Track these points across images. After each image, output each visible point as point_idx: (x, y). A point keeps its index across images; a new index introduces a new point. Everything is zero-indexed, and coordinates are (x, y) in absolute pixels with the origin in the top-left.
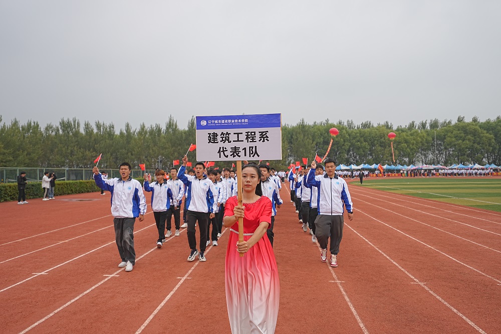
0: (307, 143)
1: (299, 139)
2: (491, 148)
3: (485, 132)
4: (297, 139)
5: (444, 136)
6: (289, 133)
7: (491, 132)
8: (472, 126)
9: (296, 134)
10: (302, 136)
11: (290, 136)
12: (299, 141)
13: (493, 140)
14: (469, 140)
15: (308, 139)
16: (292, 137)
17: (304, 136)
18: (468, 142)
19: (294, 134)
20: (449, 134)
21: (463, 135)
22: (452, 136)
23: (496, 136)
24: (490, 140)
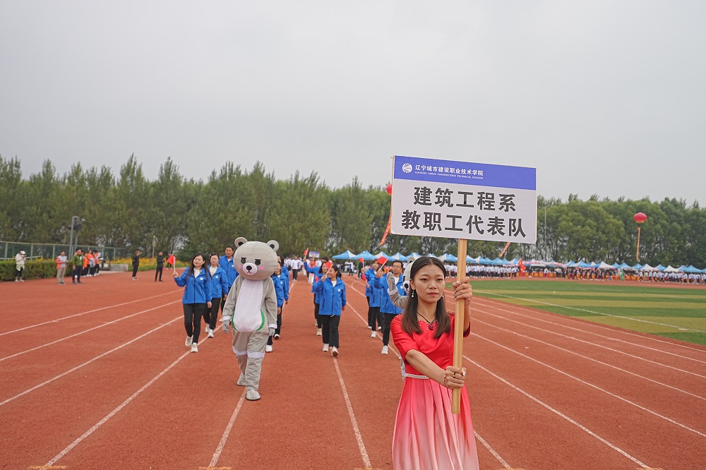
0: (360, 216)
1: (348, 209)
2: (619, 241)
3: (611, 216)
4: (345, 209)
5: (557, 217)
6: (332, 199)
7: (618, 217)
8: (593, 207)
9: (344, 201)
10: (353, 205)
11: (332, 203)
12: (349, 212)
13: (622, 229)
14: (590, 225)
15: (363, 211)
16: (336, 205)
17: (357, 205)
18: (589, 229)
19: (341, 200)
20: (564, 216)
21: (582, 218)
22: (569, 218)
23: (625, 222)
24: (619, 228)
